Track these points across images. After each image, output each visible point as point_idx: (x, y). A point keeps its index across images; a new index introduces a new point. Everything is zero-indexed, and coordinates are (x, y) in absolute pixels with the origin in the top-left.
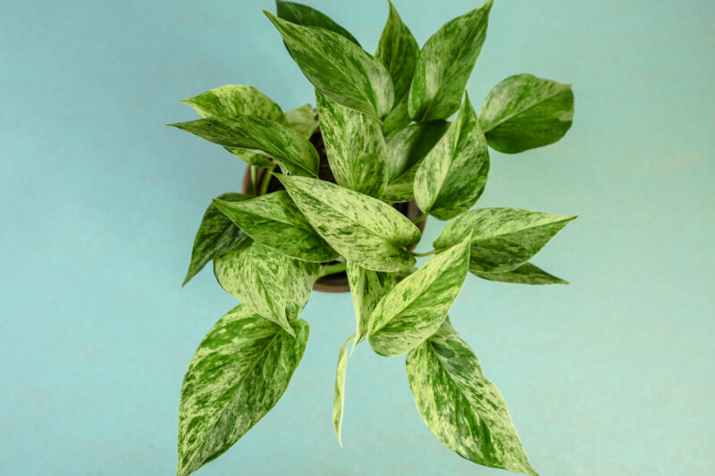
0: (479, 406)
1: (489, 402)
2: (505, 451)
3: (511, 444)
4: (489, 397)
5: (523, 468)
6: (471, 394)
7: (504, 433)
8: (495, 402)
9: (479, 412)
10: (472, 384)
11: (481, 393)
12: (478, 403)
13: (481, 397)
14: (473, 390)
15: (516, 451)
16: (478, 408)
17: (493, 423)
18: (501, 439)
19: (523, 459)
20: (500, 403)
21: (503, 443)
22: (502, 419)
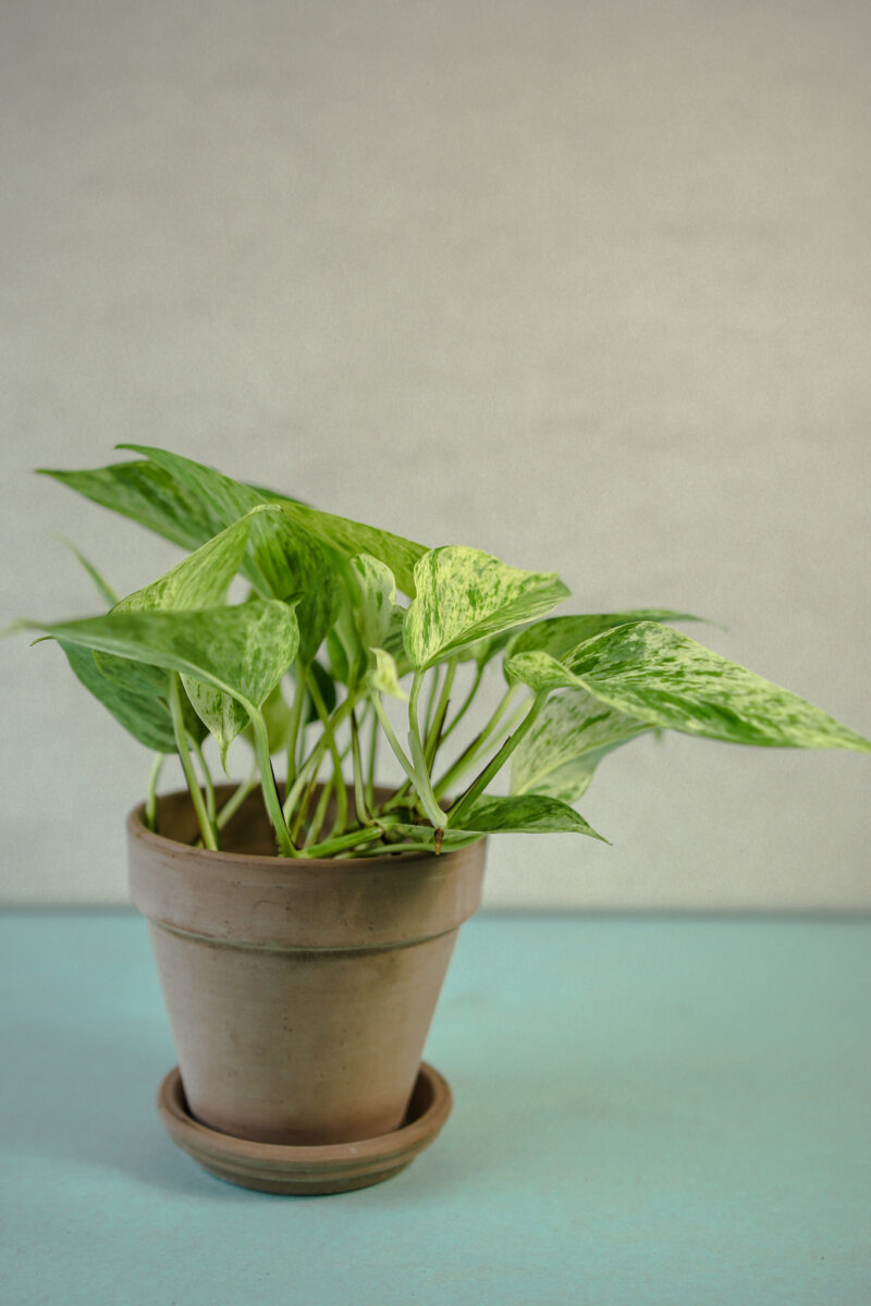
0: (682, 686)
1: (698, 673)
2: (782, 727)
3: (784, 712)
4: (696, 667)
5: (839, 740)
6: (657, 680)
7: (759, 698)
8: (712, 667)
9: (691, 693)
10: (651, 668)
11: (678, 669)
12: (679, 683)
13: (680, 674)
14: (658, 674)
15: (802, 718)
16: (684, 691)
17: (727, 695)
18: (760, 712)
19: (827, 725)
20: (721, 664)
21: (768, 716)
22: (740, 682)
